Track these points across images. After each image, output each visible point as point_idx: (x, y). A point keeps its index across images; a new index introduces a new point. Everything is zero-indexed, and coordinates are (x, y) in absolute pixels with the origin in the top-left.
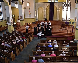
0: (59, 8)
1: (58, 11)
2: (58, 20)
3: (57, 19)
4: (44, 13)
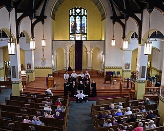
0: (91, 50)
1: (89, 54)
2: (90, 68)
3: (88, 68)
4: (69, 61)
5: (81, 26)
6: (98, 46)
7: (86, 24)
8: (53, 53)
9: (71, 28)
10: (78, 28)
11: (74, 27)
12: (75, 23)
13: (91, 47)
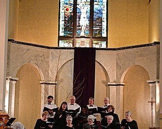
5: (91, 18)
6: (139, 62)
7: (105, 12)
8: (8, 75)
9: (62, 23)
10: (84, 21)
11: (73, 19)
12: (75, 9)
13: (120, 69)
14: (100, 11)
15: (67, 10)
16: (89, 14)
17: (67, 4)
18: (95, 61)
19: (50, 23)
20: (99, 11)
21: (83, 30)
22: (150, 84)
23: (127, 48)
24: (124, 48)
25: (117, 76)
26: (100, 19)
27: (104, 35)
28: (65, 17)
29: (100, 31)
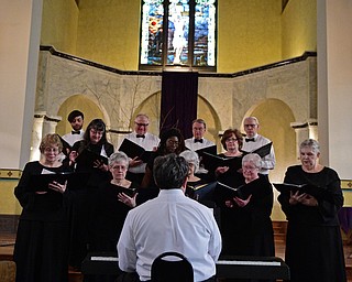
0: (238, 119)
7: (212, 27)
10: (179, 42)
12: (166, 22)
13: (240, 107)
14: (205, 26)
15: (153, 24)
16: (187, 31)
17: (153, 15)
18: (197, 95)
19: (125, 44)
20: (203, 25)
21: (178, 55)
22: (297, 130)
23: (253, 71)
24: (246, 72)
25: (234, 119)
26: (205, 39)
27: (211, 62)
28: (150, 36)
29: (205, 56)
